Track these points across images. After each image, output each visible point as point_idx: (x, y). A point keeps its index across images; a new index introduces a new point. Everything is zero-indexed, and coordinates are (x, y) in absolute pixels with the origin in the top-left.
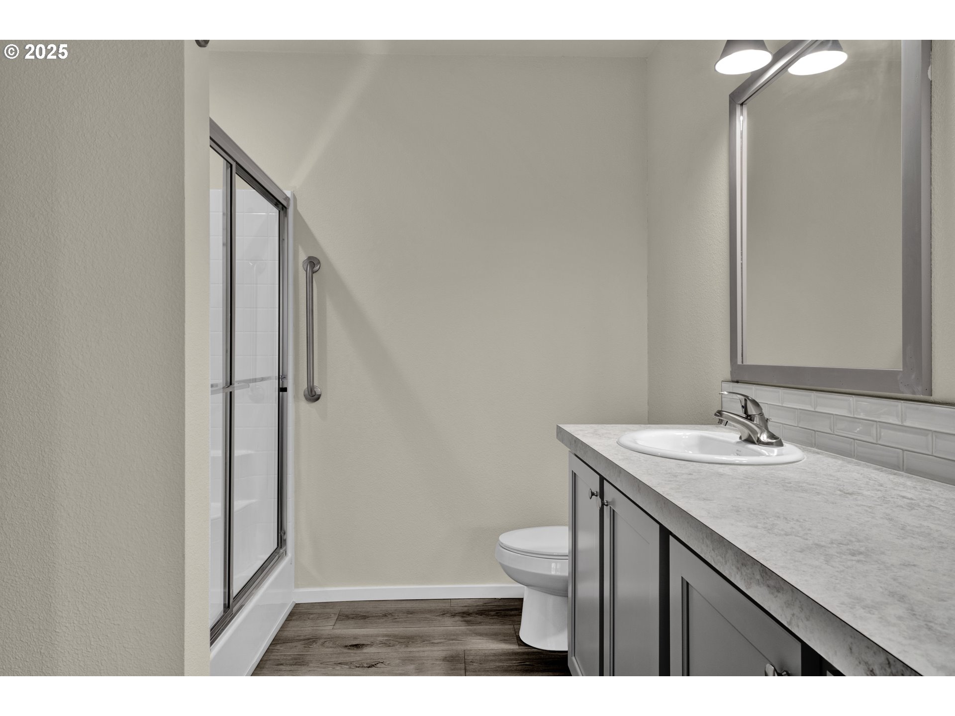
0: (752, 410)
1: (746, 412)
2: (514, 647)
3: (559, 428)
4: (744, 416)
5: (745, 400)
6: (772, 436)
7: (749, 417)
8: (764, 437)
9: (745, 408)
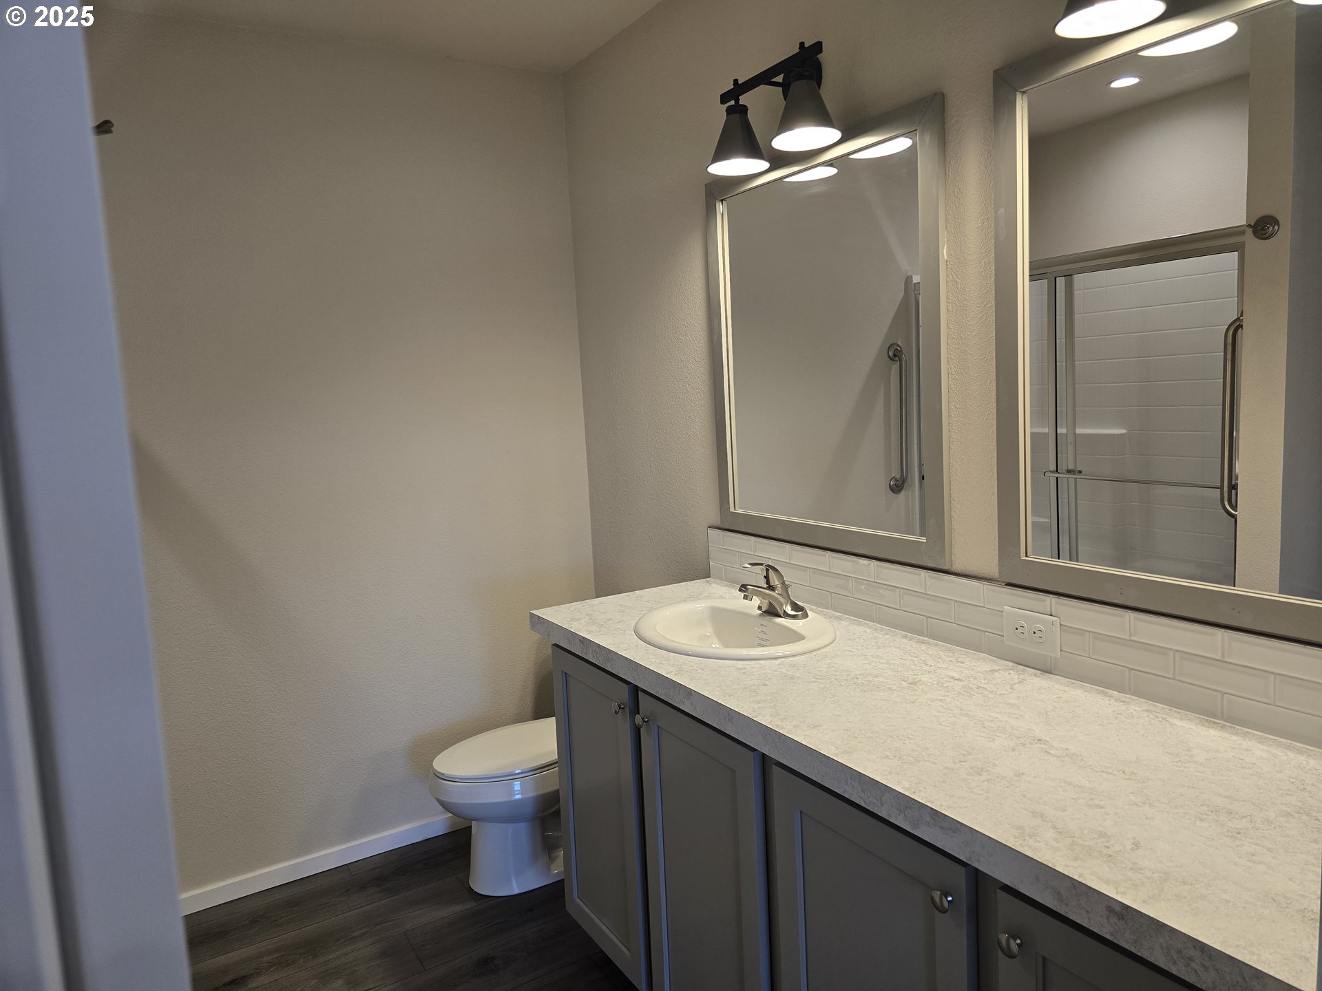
0: (775, 581)
1: (768, 582)
2: (470, 905)
3: (532, 616)
4: (765, 586)
5: (767, 570)
6: (796, 607)
7: (771, 588)
8: (789, 610)
9: (767, 577)
